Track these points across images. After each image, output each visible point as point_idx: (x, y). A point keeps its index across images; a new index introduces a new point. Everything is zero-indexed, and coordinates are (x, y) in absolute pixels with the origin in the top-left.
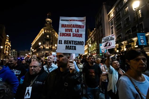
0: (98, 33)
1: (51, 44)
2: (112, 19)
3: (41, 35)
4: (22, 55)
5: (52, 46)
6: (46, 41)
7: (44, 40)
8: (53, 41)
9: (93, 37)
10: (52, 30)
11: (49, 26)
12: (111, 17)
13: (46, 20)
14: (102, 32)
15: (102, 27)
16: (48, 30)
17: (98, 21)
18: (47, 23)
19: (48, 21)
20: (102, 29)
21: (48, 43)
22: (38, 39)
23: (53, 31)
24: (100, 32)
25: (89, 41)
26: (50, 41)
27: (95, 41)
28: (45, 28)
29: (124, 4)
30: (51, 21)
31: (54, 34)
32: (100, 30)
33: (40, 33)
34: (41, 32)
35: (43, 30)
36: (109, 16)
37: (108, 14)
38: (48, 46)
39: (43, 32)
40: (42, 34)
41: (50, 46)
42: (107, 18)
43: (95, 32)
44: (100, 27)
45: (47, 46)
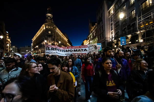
0: (99, 29)
1: (53, 40)
2: (111, 16)
3: (42, 31)
4: (22, 51)
5: (55, 42)
6: (48, 37)
7: (46, 36)
8: (55, 36)
9: (94, 32)
10: (54, 25)
11: (50, 22)
12: (111, 14)
13: (46, 15)
14: (102, 28)
15: (102, 23)
16: (49, 26)
17: (99, 17)
18: (48, 19)
19: (49, 16)
20: (103, 25)
21: (50, 39)
22: (39, 35)
23: (55, 27)
24: (100, 28)
25: (91, 36)
26: (52, 37)
27: (97, 37)
28: (46, 24)
29: (122, 2)
30: (52, 16)
31: (55, 30)
32: (101, 25)
33: (40, 29)
34: (42, 28)
35: (44, 25)
36: (109, 12)
37: (108, 10)
38: (51, 42)
39: (44, 28)
40: (44, 30)
41: (53, 42)
42: (108, 14)
43: (97, 27)
44: (101, 23)
45: (49, 42)
